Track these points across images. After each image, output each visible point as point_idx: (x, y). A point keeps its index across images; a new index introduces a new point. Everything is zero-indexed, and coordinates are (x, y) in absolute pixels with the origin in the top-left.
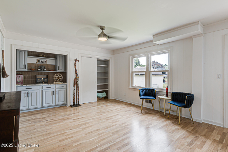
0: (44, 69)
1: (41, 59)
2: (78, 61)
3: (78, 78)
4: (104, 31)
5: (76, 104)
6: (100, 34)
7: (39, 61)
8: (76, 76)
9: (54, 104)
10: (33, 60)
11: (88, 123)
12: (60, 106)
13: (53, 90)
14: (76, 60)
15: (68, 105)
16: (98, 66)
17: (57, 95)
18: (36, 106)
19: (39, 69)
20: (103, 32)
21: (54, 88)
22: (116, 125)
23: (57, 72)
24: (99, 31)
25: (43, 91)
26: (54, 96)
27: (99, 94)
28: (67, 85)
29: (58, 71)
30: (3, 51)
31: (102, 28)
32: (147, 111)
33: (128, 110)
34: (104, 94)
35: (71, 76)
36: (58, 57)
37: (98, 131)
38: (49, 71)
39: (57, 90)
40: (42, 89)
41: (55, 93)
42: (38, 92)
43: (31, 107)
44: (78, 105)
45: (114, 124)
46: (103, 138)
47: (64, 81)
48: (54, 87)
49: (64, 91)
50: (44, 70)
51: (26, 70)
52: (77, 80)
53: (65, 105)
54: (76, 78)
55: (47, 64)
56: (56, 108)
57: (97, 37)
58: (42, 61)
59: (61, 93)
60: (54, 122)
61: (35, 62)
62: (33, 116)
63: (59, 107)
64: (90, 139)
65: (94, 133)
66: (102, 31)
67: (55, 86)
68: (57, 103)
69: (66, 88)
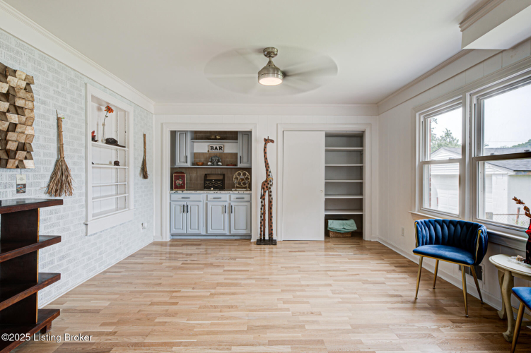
0: (217, 162)
1: (216, 144)
2: (272, 141)
3: (270, 181)
4: (273, 60)
5: (267, 238)
6: (264, 68)
7: (212, 148)
8: (268, 175)
9: (227, 232)
10: (203, 147)
11: (236, 285)
12: (239, 238)
13: (224, 204)
14: (267, 141)
15: (254, 240)
16: (326, 151)
17: (232, 215)
18: (196, 232)
19: (210, 163)
20: (270, 62)
21: (228, 199)
22: (288, 310)
23: (238, 167)
24: (263, 61)
25: (209, 203)
26: (227, 215)
27: (335, 221)
28: (251, 194)
29: (239, 165)
30: (144, 135)
31: (269, 53)
32: (444, 301)
33: (382, 279)
34: (351, 226)
35: (258, 177)
36: (240, 137)
37: (231, 309)
38: (227, 165)
39: (232, 204)
40: (207, 199)
41: (229, 210)
42: (201, 204)
43: (190, 231)
44: (272, 242)
45: (286, 306)
46: (220, 329)
47: (247, 185)
48: (226, 197)
49: (245, 208)
50: (218, 165)
51: (189, 165)
52: (269, 186)
53: (247, 238)
54: (266, 181)
55: (225, 152)
56: (231, 240)
57: (257, 75)
58: (216, 148)
59: (240, 211)
60: (196, 266)
61: (205, 150)
62: (184, 247)
63: (236, 240)
64: (196, 320)
65: (216, 312)
66: (268, 59)
67: (228, 195)
68: (233, 231)
69: (250, 201)
